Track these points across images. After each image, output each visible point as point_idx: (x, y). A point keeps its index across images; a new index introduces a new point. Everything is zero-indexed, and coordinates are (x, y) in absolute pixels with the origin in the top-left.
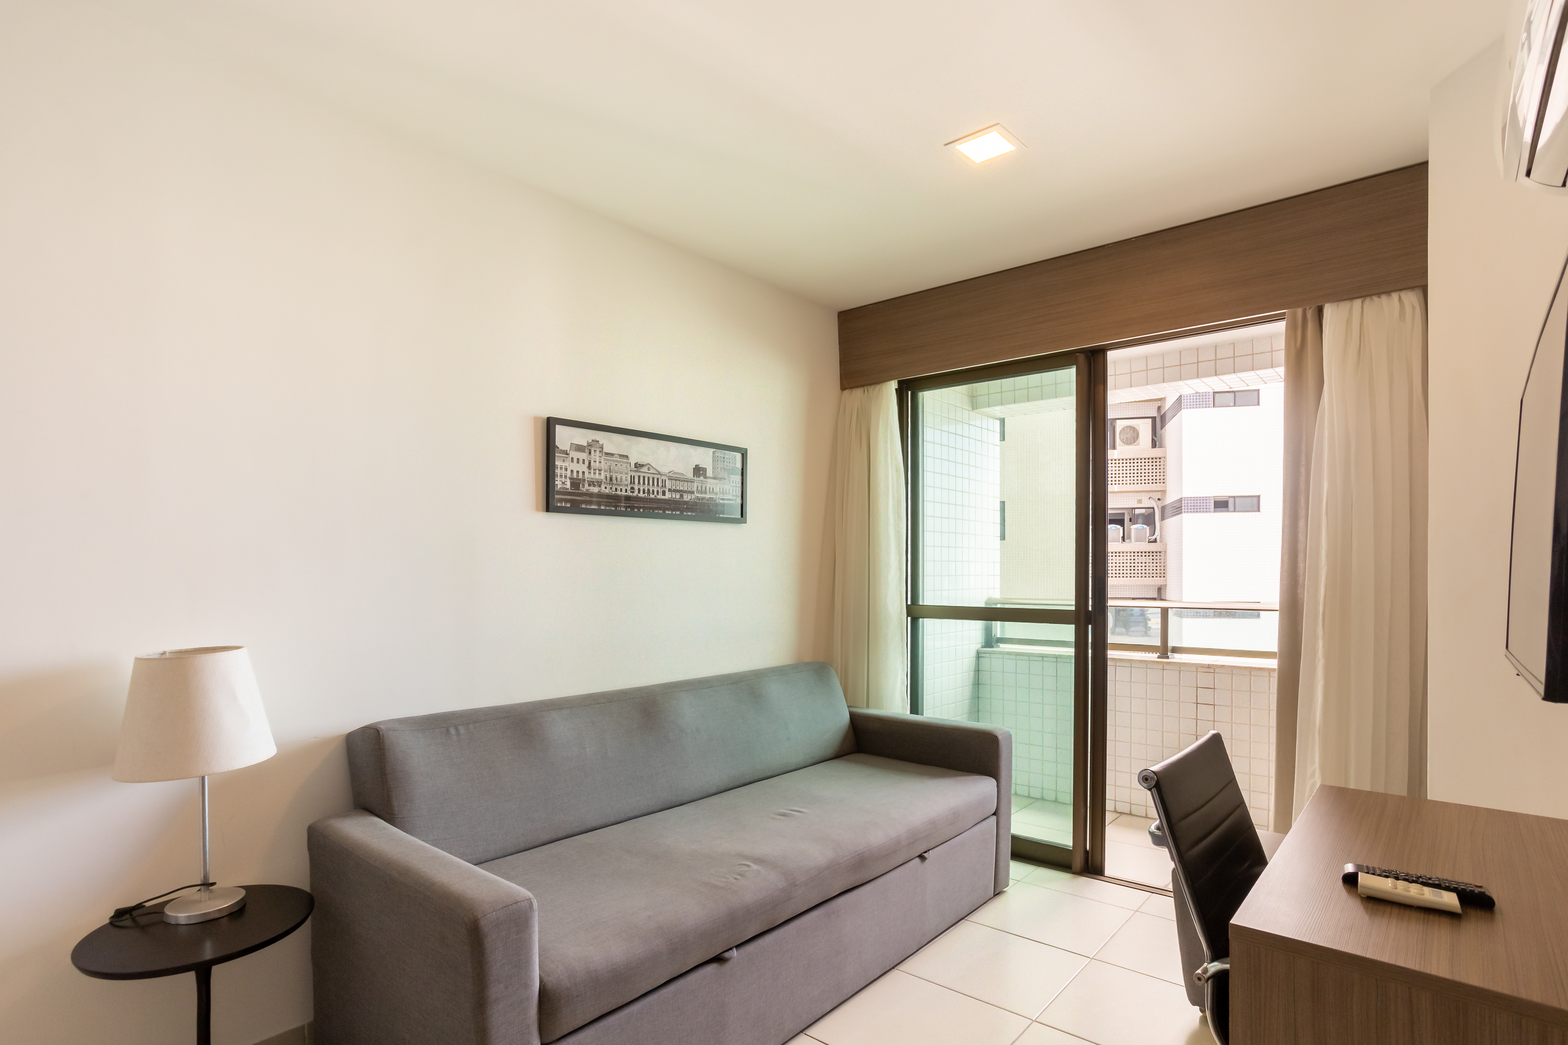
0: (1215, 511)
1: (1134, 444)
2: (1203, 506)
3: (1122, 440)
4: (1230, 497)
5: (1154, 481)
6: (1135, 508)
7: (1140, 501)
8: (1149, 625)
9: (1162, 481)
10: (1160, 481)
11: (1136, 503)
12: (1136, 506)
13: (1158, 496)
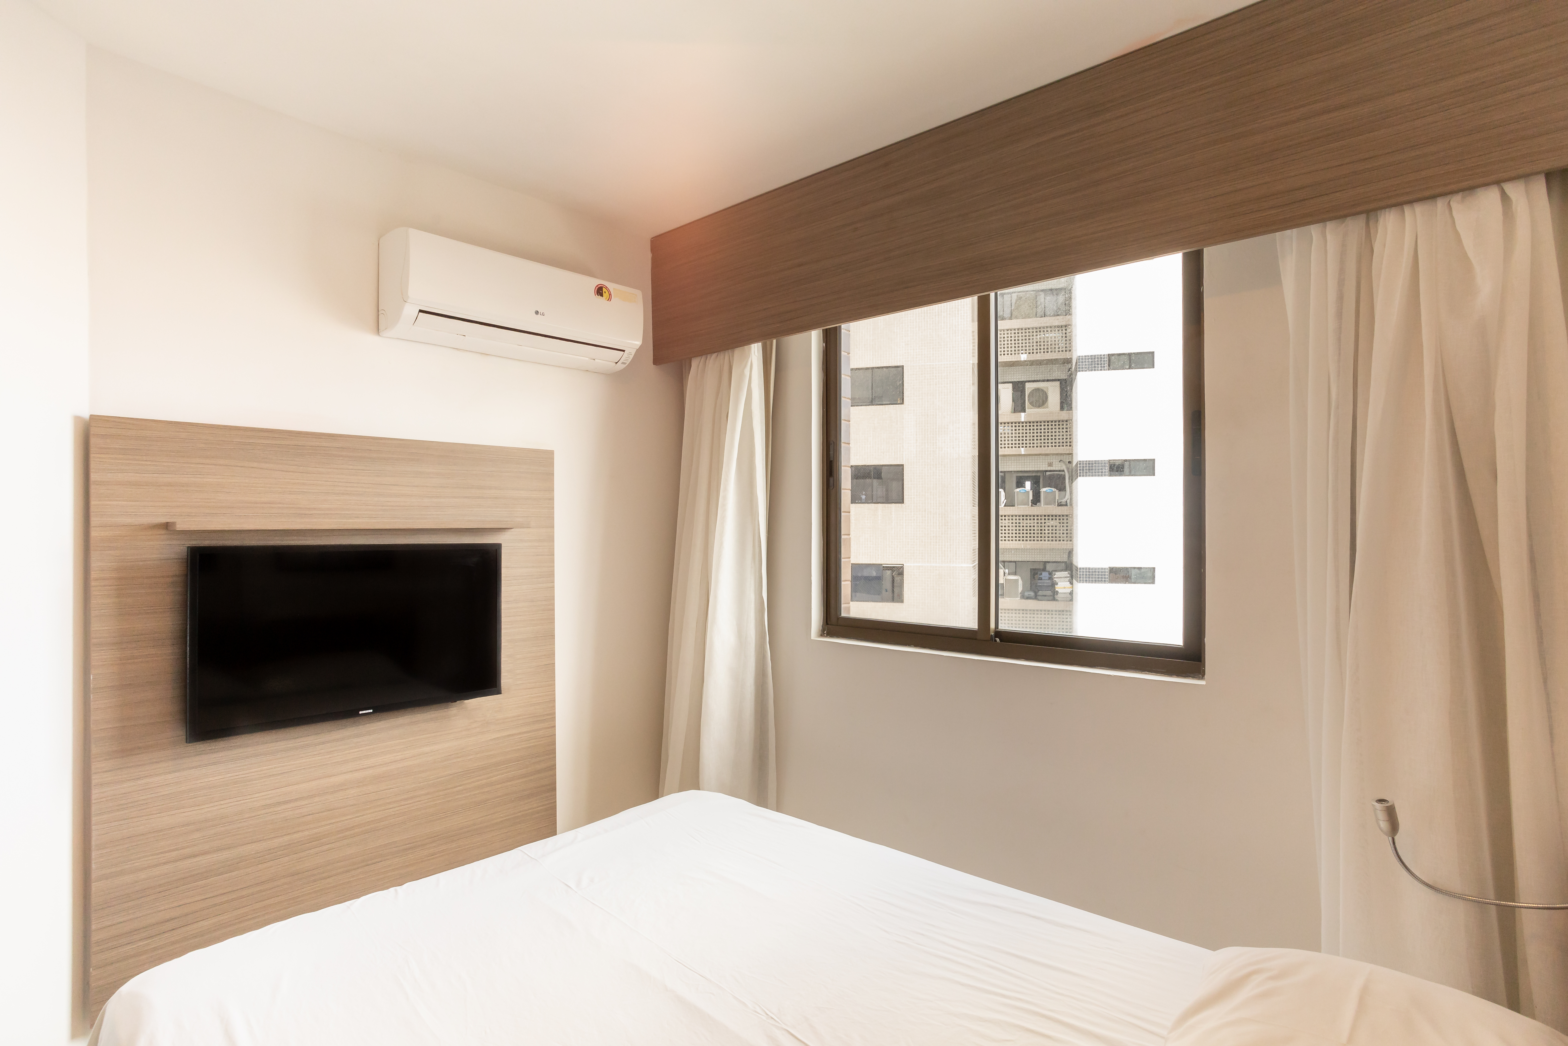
0: (1110, 475)
1: (1044, 406)
2: (1099, 469)
3: (1031, 403)
4: (1126, 461)
5: (1061, 444)
6: (1047, 471)
7: (1050, 465)
8: (1057, 590)
9: (1068, 444)
10: (1067, 444)
11: (1047, 466)
12: (1046, 469)
13: (1069, 459)
